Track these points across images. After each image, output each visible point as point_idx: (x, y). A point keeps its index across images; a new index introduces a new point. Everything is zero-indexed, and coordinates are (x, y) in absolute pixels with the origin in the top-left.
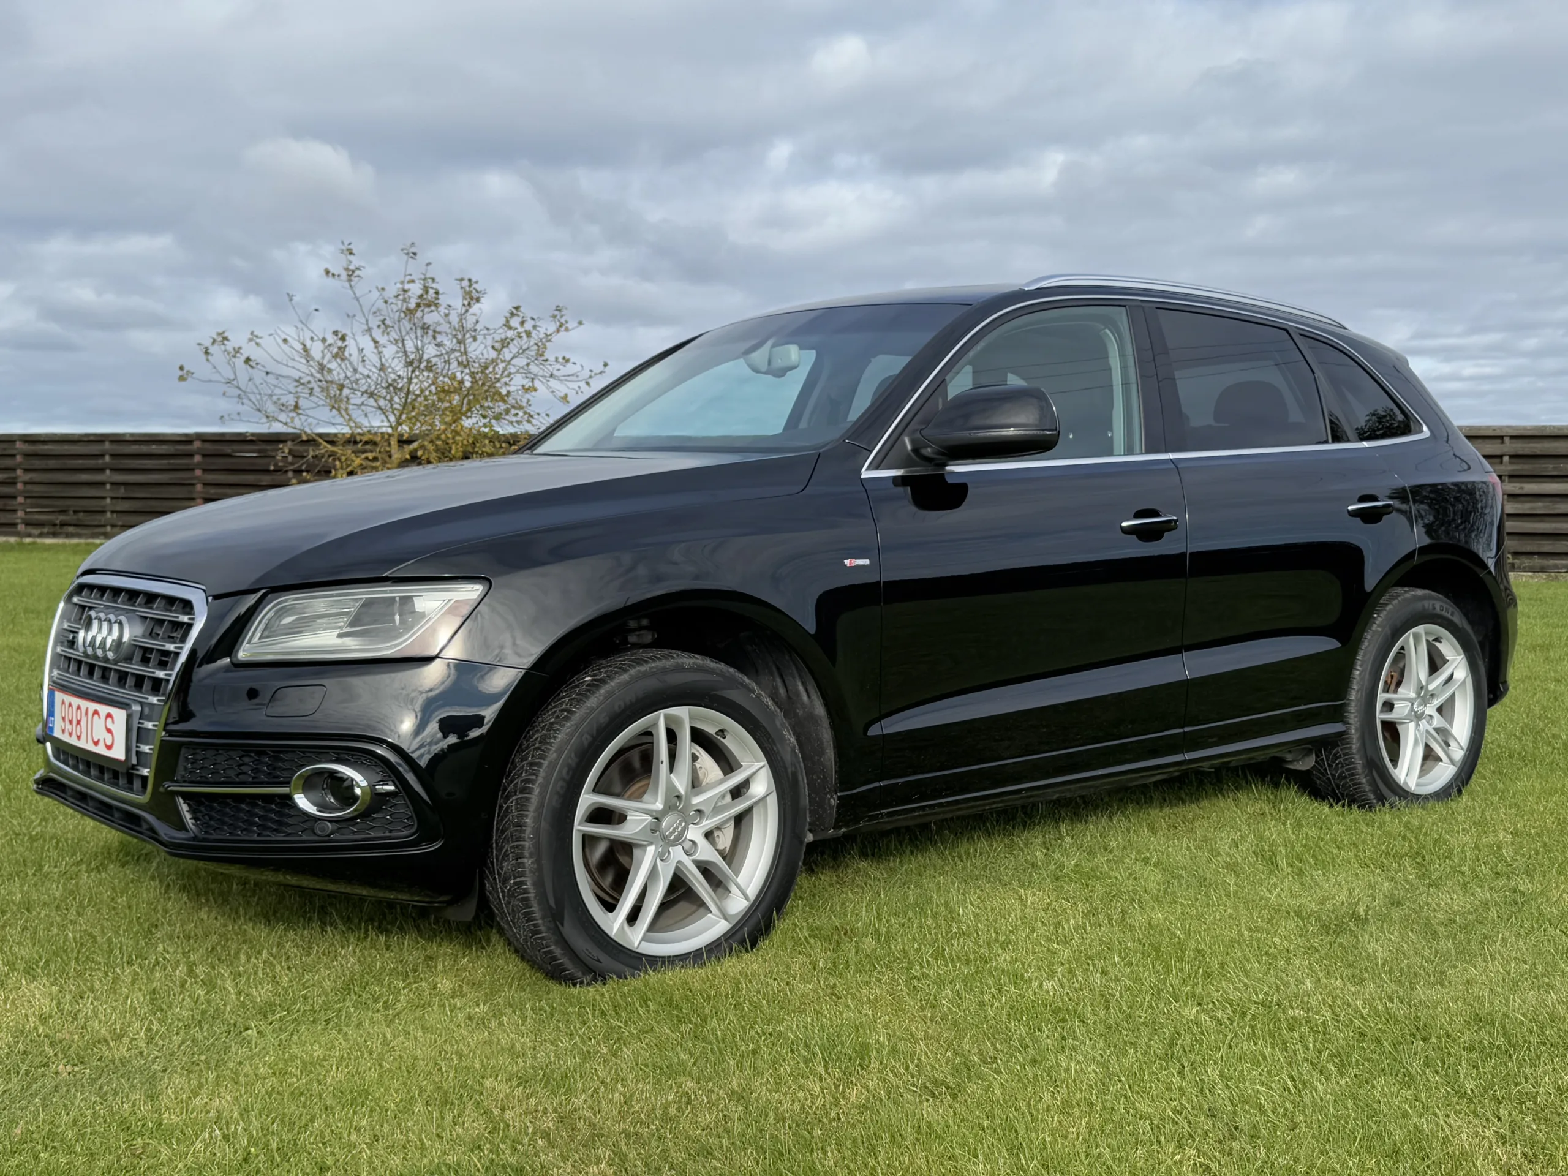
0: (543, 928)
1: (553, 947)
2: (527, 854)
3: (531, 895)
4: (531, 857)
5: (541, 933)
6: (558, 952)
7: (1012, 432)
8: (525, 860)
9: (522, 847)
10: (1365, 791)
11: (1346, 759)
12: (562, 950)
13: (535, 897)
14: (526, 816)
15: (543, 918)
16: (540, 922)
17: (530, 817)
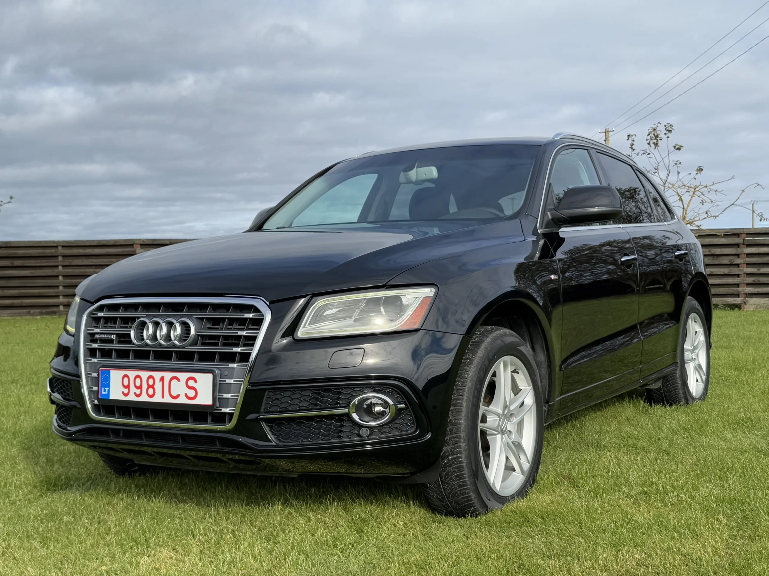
0: (468, 483)
1: (471, 494)
2: (462, 441)
3: (464, 464)
4: (464, 442)
5: (467, 486)
6: (473, 495)
7: (596, 209)
8: (461, 444)
9: (460, 437)
10: (680, 398)
11: (673, 382)
12: (476, 495)
13: (466, 465)
14: (461, 419)
15: (469, 477)
16: (467, 479)
17: (463, 419)
